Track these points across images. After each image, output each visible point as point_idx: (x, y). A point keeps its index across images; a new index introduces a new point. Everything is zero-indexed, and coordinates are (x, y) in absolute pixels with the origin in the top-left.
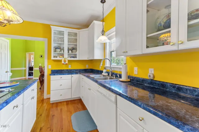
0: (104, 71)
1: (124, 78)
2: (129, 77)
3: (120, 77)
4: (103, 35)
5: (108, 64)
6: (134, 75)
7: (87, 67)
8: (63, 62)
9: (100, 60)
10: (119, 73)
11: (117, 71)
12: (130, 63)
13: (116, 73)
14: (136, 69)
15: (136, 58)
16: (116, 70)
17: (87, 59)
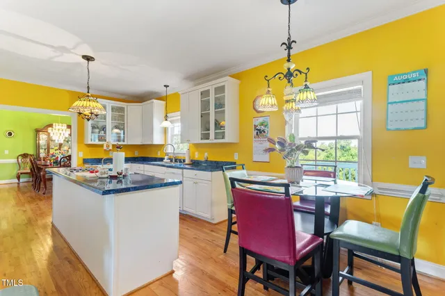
0: (166, 157)
1: (187, 162)
2: (192, 161)
3: (184, 161)
4: (166, 120)
5: (169, 150)
6: (195, 159)
7: (137, 154)
8: (105, 148)
9: (161, 146)
10: (183, 158)
11: (181, 157)
12: (193, 149)
13: (180, 158)
14: (196, 153)
15: (197, 146)
16: (179, 155)
17: (140, 143)
